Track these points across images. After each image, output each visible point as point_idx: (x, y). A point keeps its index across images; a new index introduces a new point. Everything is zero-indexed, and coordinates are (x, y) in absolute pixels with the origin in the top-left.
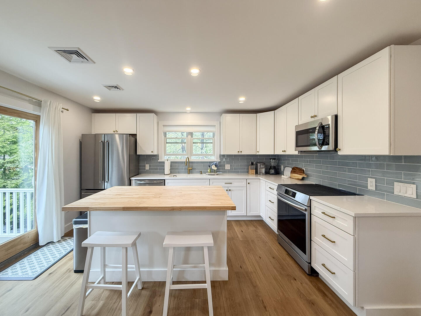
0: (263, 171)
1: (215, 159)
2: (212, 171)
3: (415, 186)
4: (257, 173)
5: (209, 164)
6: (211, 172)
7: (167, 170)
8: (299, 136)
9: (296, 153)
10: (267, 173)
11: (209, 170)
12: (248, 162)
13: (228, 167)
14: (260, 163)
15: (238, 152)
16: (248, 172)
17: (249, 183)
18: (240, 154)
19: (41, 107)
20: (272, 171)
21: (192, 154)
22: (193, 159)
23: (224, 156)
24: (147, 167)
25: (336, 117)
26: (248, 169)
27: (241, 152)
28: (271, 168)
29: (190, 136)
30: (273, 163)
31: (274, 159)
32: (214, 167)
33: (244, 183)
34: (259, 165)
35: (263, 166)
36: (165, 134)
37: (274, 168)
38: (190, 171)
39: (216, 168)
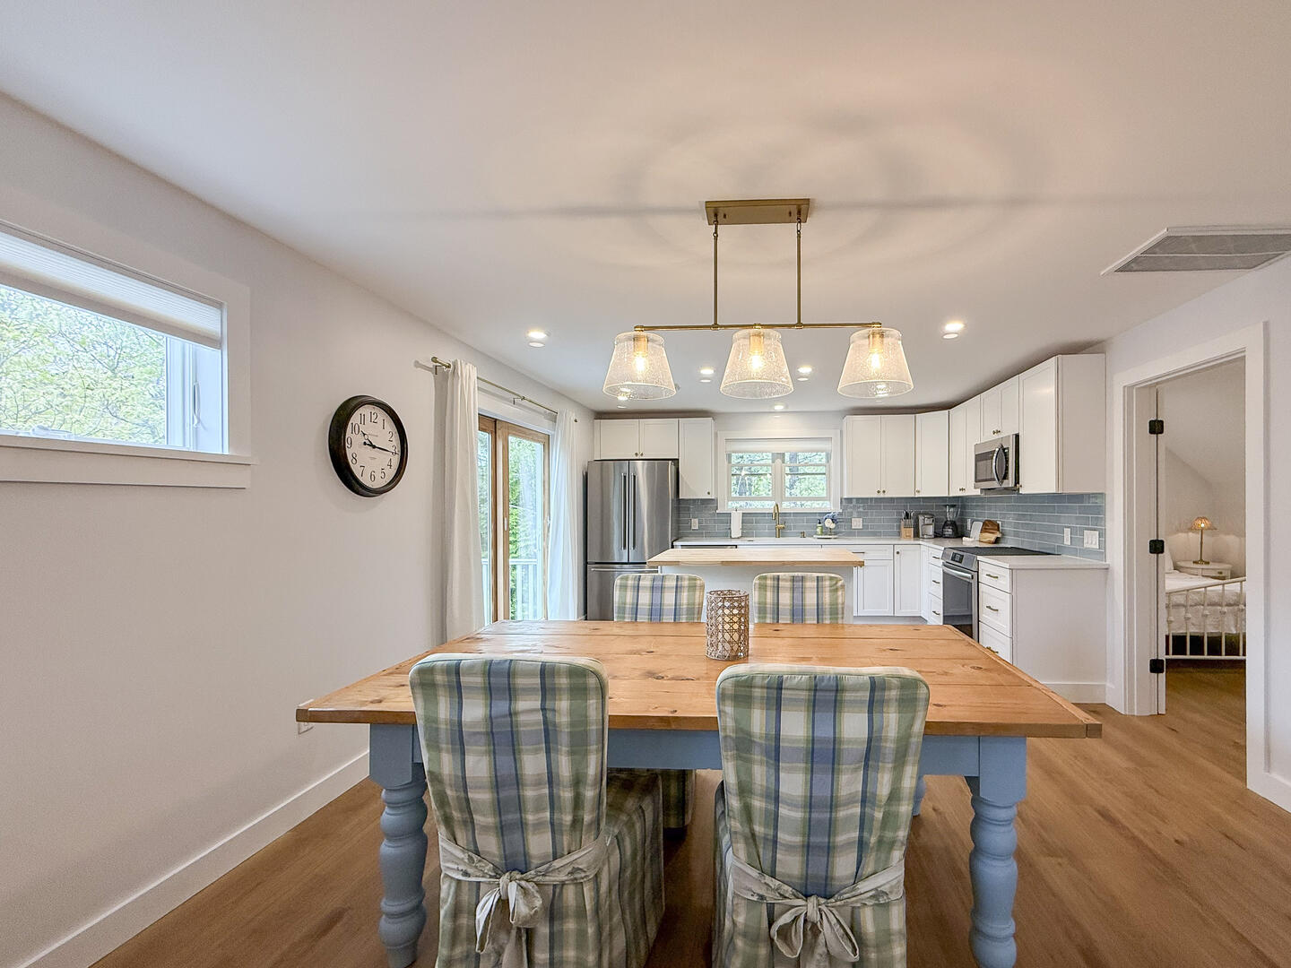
0: (930, 530)
1: (832, 507)
2: (826, 531)
3: (1097, 532)
4: (917, 535)
5: (820, 517)
6: (822, 533)
7: (736, 529)
8: (980, 463)
9: (977, 492)
10: (938, 535)
11: (819, 530)
12: (899, 514)
13: (857, 523)
14: (924, 514)
15: (879, 492)
16: (899, 534)
17: (898, 553)
18: (882, 495)
19: (555, 422)
20: (949, 531)
21: (783, 499)
22: (786, 507)
23: (849, 500)
24: (695, 524)
25: (1017, 436)
26: (899, 527)
27: (884, 492)
28: (946, 524)
29: (779, 461)
30: (950, 514)
31: (953, 506)
32: (829, 524)
33: (889, 552)
34: (921, 518)
35: (930, 521)
36: (729, 457)
37: (953, 524)
38: (780, 533)
39: (833, 526)
